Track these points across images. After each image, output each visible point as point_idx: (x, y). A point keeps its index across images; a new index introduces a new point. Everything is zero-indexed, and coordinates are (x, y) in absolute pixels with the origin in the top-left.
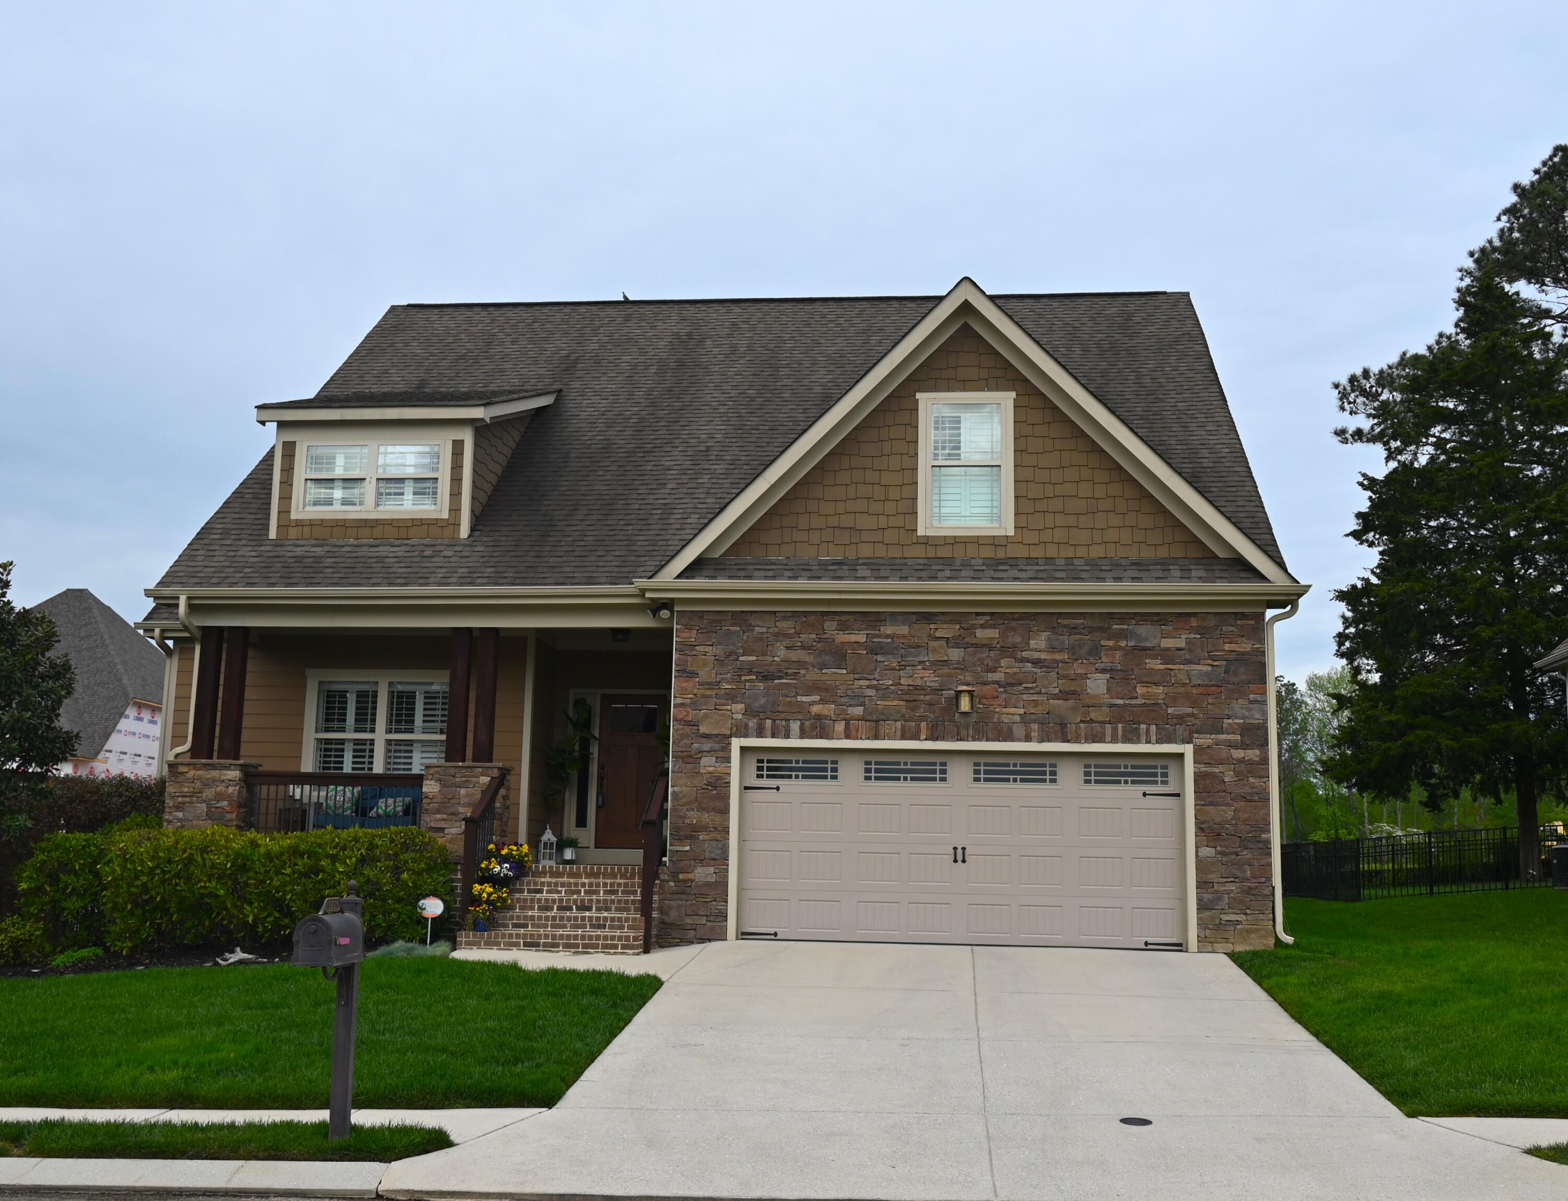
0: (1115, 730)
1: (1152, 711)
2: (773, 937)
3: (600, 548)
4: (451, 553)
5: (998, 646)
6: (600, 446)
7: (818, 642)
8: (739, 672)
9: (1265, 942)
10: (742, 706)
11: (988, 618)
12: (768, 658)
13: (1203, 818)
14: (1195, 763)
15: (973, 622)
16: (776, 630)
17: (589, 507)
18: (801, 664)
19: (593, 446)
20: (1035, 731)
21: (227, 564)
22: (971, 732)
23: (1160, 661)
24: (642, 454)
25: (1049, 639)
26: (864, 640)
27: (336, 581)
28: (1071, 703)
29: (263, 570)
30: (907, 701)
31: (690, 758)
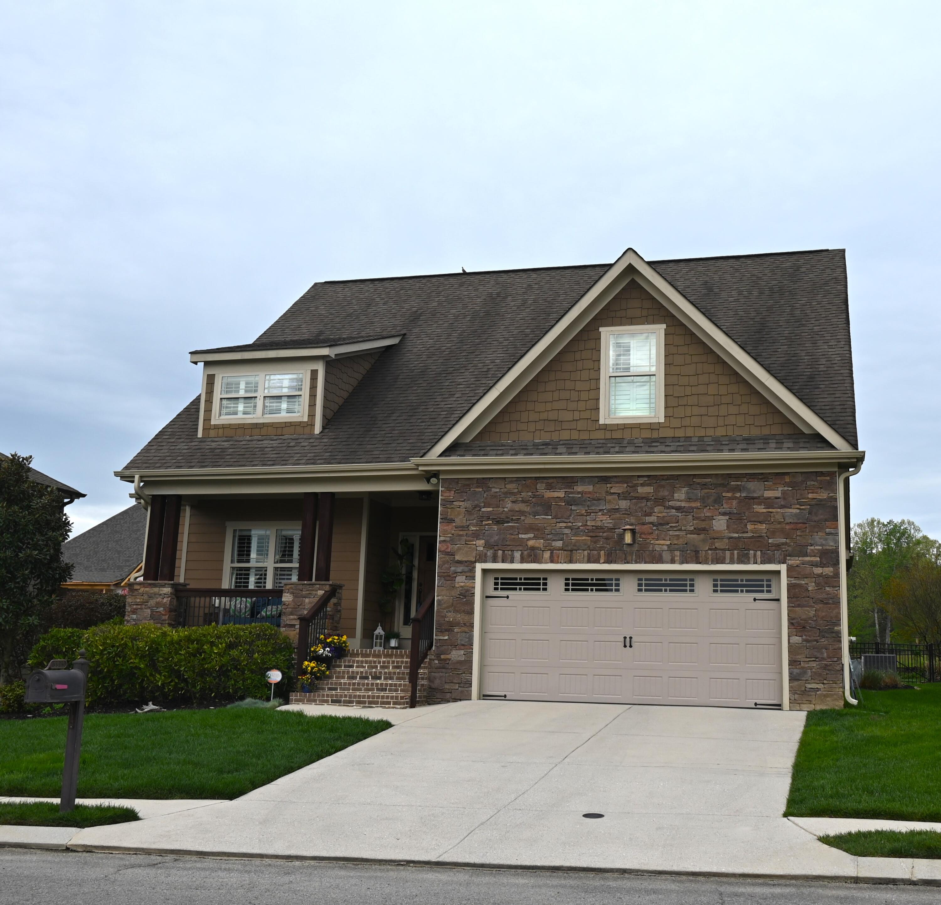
0: (732, 555)
1: (759, 541)
2: (503, 698)
3: (401, 438)
4: (306, 444)
5: (653, 498)
6: (420, 370)
7: (533, 498)
8: (481, 519)
9: (837, 703)
10: (483, 541)
11: (646, 479)
12: (500, 509)
13: (792, 616)
14: (788, 577)
15: (636, 482)
16: (506, 490)
17: (401, 411)
18: (522, 513)
19: (416, 371)
20: (677, 556)
21: (168, 454)
22: (634, 557)
23: (763, 507)
24: (445, 375)
25: (687, 493)
26: (563, 495)
27: (230, 464)
28: (702, 536)
29: (189, 457)
30: (591, 537)
31: (449, 577)
